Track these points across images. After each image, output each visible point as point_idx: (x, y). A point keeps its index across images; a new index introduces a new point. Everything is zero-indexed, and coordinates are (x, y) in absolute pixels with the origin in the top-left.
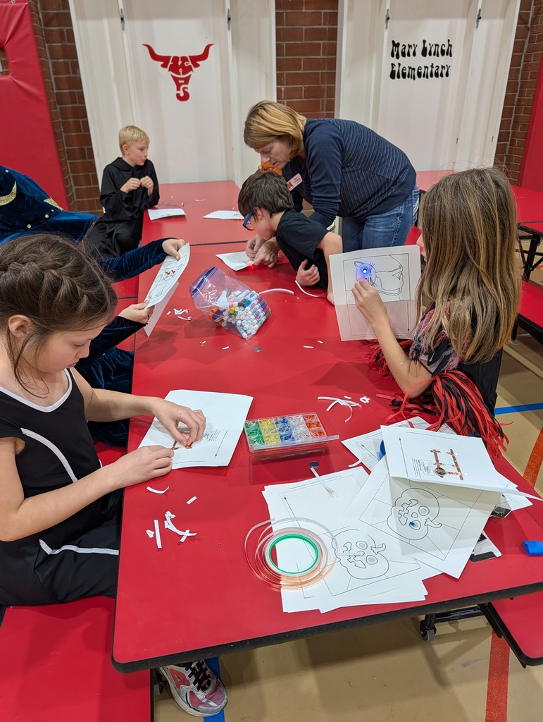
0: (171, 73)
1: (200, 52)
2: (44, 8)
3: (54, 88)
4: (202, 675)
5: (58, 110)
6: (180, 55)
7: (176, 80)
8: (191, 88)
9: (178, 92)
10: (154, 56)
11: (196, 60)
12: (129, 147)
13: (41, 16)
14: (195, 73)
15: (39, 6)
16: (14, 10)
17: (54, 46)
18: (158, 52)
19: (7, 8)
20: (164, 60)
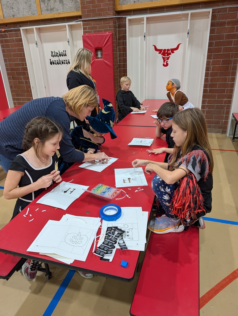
0: (162, 56)
1: (175, 47)
2: (119, 34)
3: (118, 62)
4: (35, 266)
5: (118, 70)
6: (166, 49)
7: (164, 58)
8: (169, 61)
9: (164, 63)
10: (156, 49)
11: (173, 50)
12: (123, 84)
13: (117, 37)
14: (172, 56)
15: (117, 33)
16: (107, 35)
17: (120, 47)
18: (158, 48)
19: (105, 35)
20: (160, 51)
